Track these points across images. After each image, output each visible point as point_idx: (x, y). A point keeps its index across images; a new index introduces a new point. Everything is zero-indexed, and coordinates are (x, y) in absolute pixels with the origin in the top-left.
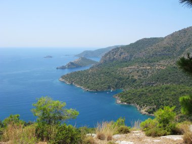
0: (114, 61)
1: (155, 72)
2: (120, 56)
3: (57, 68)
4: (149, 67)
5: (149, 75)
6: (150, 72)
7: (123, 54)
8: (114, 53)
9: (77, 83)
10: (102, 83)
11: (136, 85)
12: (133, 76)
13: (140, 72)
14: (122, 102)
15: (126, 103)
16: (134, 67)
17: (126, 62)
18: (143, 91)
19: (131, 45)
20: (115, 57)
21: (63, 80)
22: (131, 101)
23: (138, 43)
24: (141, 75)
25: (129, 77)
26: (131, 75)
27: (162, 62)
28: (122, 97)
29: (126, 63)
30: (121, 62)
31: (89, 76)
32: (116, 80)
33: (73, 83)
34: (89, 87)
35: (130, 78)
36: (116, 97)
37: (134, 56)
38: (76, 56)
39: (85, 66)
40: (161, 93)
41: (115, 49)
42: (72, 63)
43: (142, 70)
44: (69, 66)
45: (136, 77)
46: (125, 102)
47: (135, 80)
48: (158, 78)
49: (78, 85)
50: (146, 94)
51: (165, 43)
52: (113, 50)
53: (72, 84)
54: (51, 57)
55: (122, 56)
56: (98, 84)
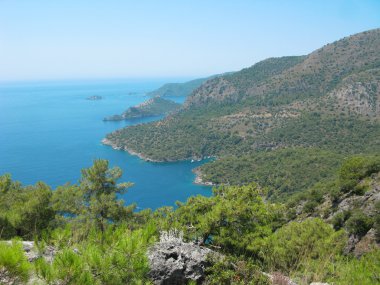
0: (210, 104)
1: (279, 124)
2: (220, 93)
4: (270, 115)
5: (268, 130)
6: (270, 123)
7: (227, 89)
8: (210, 88)
9: (132, 147)
10: (177, 147)
11: (240, 148)
12: (237, 132)
13: (251, 124)
14: (204, 181)
15: (211, 183)
16: (240, 115)
17: (230, 105)
18: (245, 160)
19: (244, 71)
20: (211, 95)
21: (109, 142)
22: (219, 179)
23: (258, 67)
24: (252, 129)
25: (229, 133)
26: (233, 130)
27: (295, 105)
28: (207, 171)
29: (229, 108)
30: (222, 105)
31: (156, 133)
32: (205, 140)
33: (126, 148)
34: (151, 155)
35: (231, 136)
36: (197, 172)
37: (247, 93)
39: (151, 116)
40: (275, 164)
41: (212, 81)
42: (134, 110)
43: (254, 120)
44: (128, 114)
45: (242, 135)
46: (210, 180)
47: (240, 140)
48: (282, 136)
49: (134, 150)
50: (249, 166)
51: (305, 67)
52: (208, 82)
53: (122, 150)
54: (99, 98)
55: (224, 94)
56: (169, 148)
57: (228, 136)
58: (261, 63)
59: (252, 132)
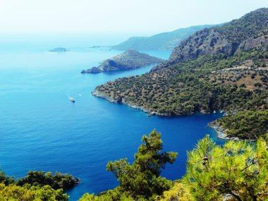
0: (200, 58)
2: (212, 45)
3: (83, 72)
7: (218, 42)
8: (200, 40)
9: (132, 100)
10: (182, 100)
11: (250, 102)
12: (243, 85)
13: (258, 77)
14: (229, 136)
16: (243, 67)
20: (201, 47)
21: (102, 95)
22: (247, 134)
23: (248, 18)
24: (261, 82)
25: (236, 86)
26: (239, 83)
28: (228, 126)
30: (215, 58)
31: (154, 86)
32: (210, 93)
33: (123, 101)
34: (156, 107)
35: (238, 89)
36: (215, 127)
37: (241, 45)
38: (114, 48)
39: (138, 68)
41: (201, 32)
43: (261, 73)
45: (250, 88)
46: (236, 136)
47: (249, 93)
49: (134, 103)
52: (197, 34)
53: (120, 102)
54: (64, 50)
55: (216, 46)
56: (174, 102)
57: (235, 90)
58: (252, 14)
59: (260, 86)
